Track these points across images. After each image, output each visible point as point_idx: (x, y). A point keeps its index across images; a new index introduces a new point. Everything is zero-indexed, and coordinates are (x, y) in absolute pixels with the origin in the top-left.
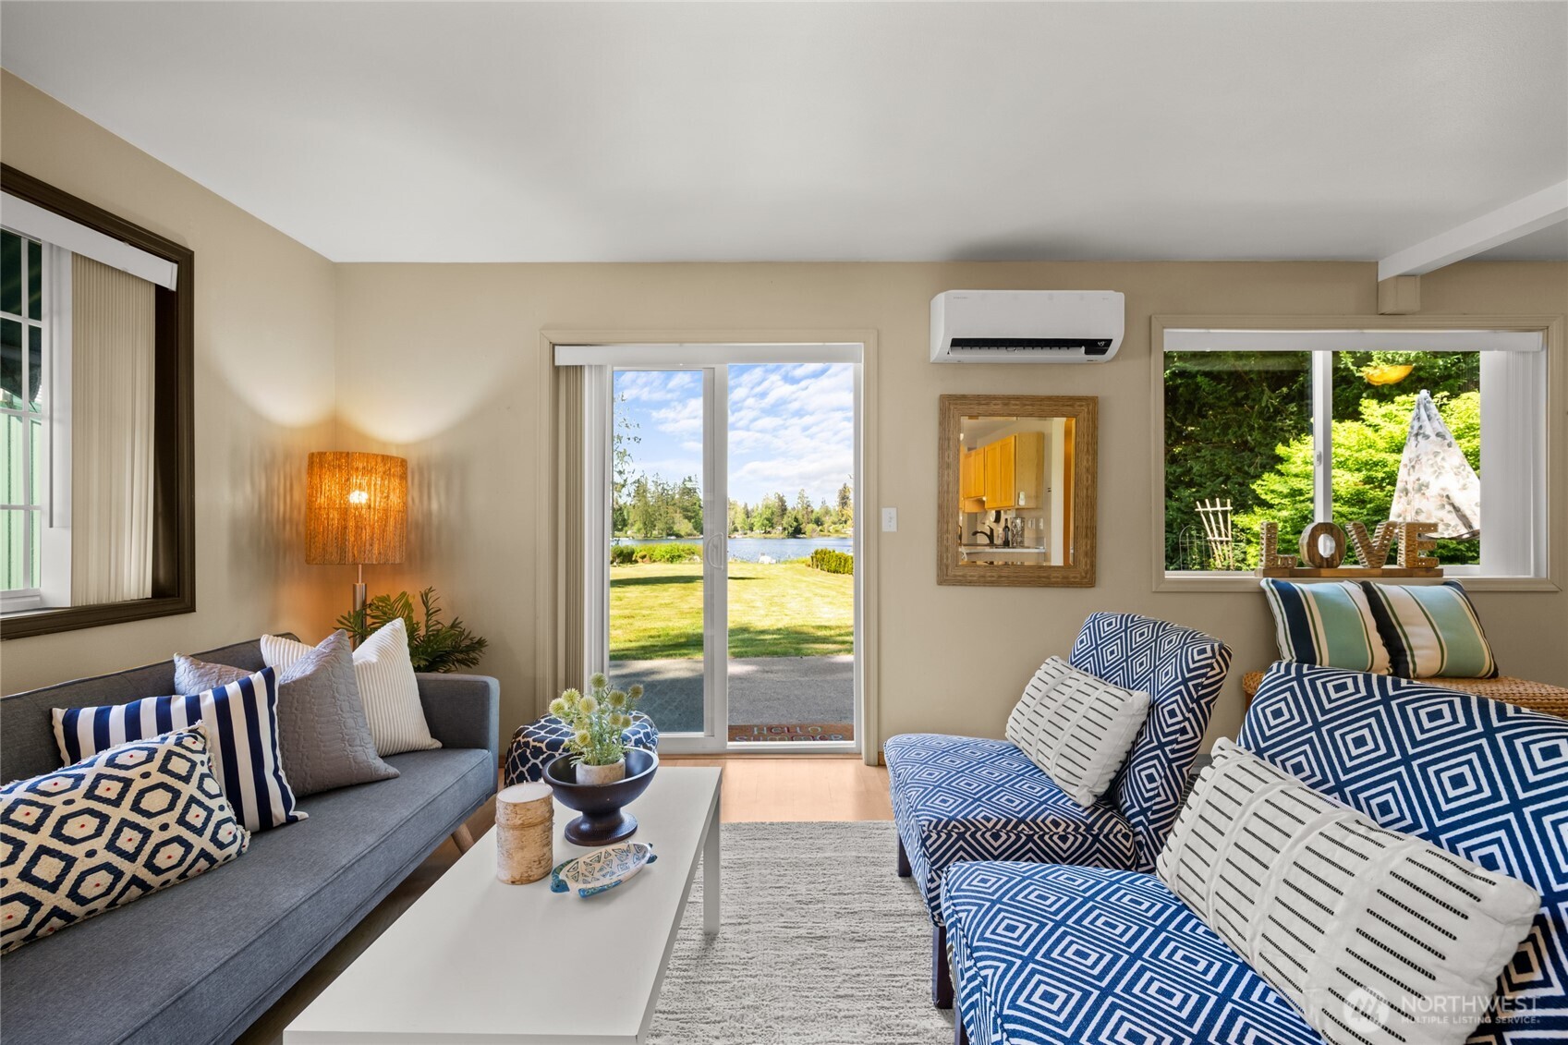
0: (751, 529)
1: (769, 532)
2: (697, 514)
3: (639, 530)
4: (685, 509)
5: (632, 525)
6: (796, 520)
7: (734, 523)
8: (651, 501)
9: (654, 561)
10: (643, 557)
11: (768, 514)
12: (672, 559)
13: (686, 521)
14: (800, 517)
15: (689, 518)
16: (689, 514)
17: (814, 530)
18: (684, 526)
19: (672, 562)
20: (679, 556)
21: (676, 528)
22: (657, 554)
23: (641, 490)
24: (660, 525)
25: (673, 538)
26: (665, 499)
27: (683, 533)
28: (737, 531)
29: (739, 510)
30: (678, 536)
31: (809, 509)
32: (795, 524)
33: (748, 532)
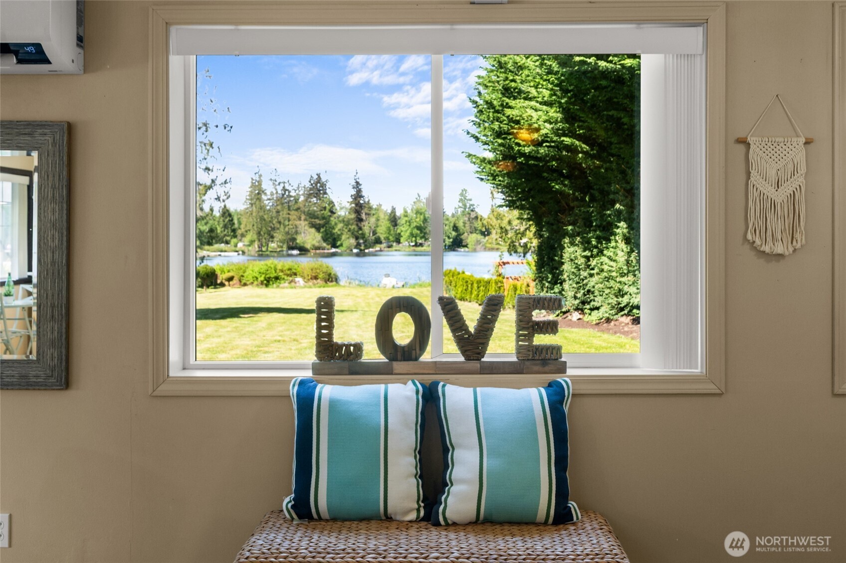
0: (398, 241)
1: (421, 245)
2: (328, 222)
3: (252, 242)
4: (311, 215)
5: (243, 235)
6: (455, 228)
7: (374, 233)
8: (268, 204)
9: (245, 285)
10: (230, 279)
11: (419, 220)
12: (268, 282)
13: (313, 230)
14: (460, 224)
15: (318, 228)
16: (318, 221)
17: (478, 242)
18: (310, 237)
19: (267, 286)
20: (277, 278)
21: (300, 240)
22: (249, 275)
23: (257, 192)
24: (278, 236)
25: (295, 252)
26: (285, 201)
27: (308, 246)
28: (381, 243)
29: (382, 216)
30: (303, 251)
31: (473, 215)
32: (454, 234)
33: (394, 244)
